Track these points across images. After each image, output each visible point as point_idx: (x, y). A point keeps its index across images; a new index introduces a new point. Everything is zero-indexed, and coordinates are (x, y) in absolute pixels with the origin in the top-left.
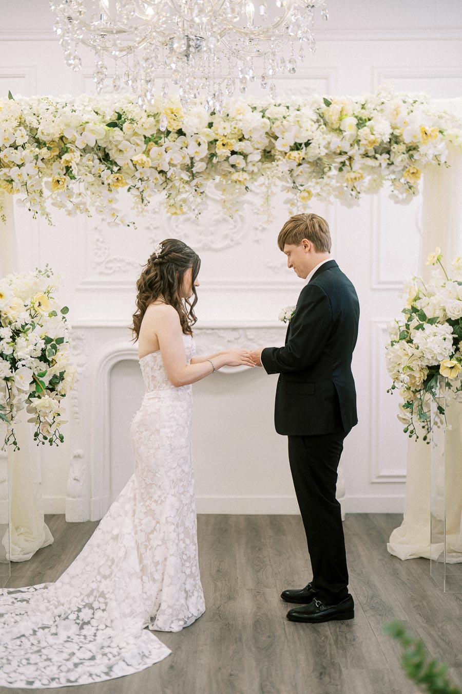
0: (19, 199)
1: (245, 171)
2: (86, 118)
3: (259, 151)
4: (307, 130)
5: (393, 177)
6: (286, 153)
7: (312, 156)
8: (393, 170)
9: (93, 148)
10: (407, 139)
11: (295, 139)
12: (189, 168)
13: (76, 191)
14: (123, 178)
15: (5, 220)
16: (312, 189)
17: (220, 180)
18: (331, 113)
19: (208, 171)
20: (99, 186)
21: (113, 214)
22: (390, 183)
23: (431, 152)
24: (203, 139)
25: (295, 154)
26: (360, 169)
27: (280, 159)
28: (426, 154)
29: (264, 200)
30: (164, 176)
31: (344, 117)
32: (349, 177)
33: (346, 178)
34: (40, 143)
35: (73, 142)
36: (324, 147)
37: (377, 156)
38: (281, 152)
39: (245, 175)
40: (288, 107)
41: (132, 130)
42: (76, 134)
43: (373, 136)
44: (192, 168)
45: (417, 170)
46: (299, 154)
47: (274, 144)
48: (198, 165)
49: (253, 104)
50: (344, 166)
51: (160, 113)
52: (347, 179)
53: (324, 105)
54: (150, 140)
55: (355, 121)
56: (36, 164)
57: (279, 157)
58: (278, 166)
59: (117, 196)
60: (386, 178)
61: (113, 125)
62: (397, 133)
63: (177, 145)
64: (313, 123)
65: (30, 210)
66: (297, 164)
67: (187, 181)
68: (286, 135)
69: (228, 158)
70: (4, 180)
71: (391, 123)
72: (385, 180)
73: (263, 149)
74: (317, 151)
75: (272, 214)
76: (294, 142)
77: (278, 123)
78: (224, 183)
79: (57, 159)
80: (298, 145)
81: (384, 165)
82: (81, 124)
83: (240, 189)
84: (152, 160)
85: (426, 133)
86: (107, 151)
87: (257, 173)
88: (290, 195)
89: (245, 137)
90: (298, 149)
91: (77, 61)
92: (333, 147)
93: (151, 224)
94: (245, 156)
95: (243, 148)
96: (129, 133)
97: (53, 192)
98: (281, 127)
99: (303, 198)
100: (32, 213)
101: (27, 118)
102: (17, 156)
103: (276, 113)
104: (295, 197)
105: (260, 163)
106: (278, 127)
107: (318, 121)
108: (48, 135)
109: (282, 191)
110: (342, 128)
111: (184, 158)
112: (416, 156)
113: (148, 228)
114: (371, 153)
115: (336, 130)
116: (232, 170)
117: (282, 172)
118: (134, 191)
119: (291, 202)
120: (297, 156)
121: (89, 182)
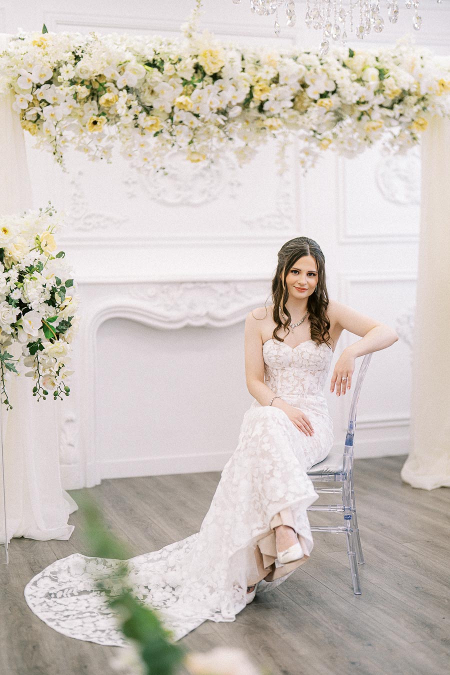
2: (123, 58)
6: (315, 101)
8: (401, 122)
9: (132, 88)
10: (423, 91)
11: (324, 87)
18: (354, 64)
20: (132, 128)
21: (146, 159)
25: (325, 101)
26: (380, 118)
31: (366, 67)
32: (369, 126)
33: (365, 127)
35: (111, 81)
38: (311, 99)
39: (280, 122)
41: (172, 71)
42: (115, 73)
43: (396, 86)
44: (228, 113)
45: (425, 122)
46: (328, 101)
47: (303, 93)
48: (234, 109)
50: (363, 115)
52: (368, 128)
53: (346, 56)
54: (188, 82)
55: (377, 73)
57: (311, 104)
59: (147, 140)
61: (151, 65)
63: (214, 89)
65: (54, 154)
66: (325, 111)
68: (318, 82)
69: (263, 103)
76: (324, 90)
77: (312, 70)
79: (88, 100)
80: (326, 92)
81: (396, 116)
82: (122, 62)
84: (194, 103)
85: (443, 85)
89: (281, 81)
90: (326, 97)
94: (279, 102)
96: (168, 74)
98: (314, 74)
100: (56, 157)
103: (309, 61)
105: (291, 110)
106: (310, 74)
108: (87, 73)
110: (364, 79)
111: (221, 102)
112: (429, 107)
113: (127, 183)
114: (390, 104)
115: (359, 80)
116: (262, 116)
120: (329, 104)
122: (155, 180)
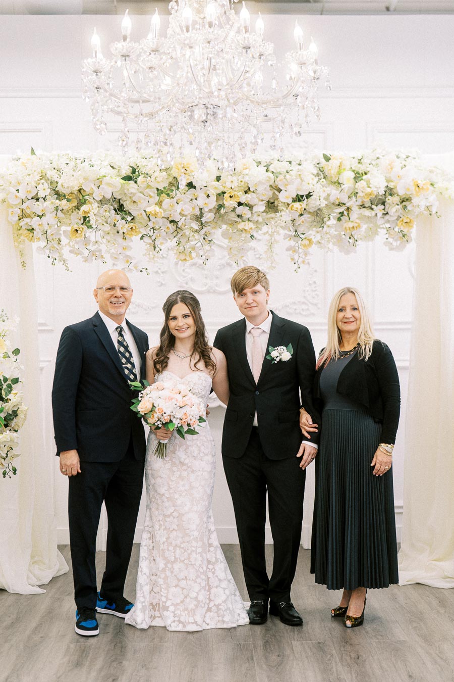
0: (40, 247)
1: (251, 221)
2: (102, 173)
3: (264, 202)
4: (308, 184)
5: (388, 225)
6: (288, 204)
7: (313, 207)
8: (388, 219)
9: (109, 200)
10: (401, 192)
11: (296, 191)
12: (199, 218)
13: (93, 239)
14: (137, 227)
15: (25, 266)
16: (312, 237)
17: (227, 229)
18: (329, 169)
19: (215, 220)
20: (114, 234)
21: (127, 261)
22: (385, 231)
23: (423, 204)
24: (213, 191)
25: (297, 205)
26: (358, 218)
27: (283, 209)
28: (419, 205)
29: (267, 247)
30: (175, 225)
31: (342, 171)
32: (347, 227)
33: (344, 227)
34: (59, 195)
35: (90, 194)
36: (324, 199)
37: (373, 207)
38: (284, 203)
39: (251, 225)
40: (290, 162)
41: (145, 183)
42: (93, 186)
43: (369, 188)
44: (201, 218)
45: (410, 220)
46: (301, 205)
47: (277, 196)
48: (207, 215)
49: (257, 159)
50: (342, 216)
51: (172, 167)
52: (346, 228)
53: (323, 160)
54: (162, 192)
55: (353, 175)
56: (56, 215)
57: (283, 208)
58: (281, 216)
59: (131, 244)
60: (382, 226)
61: (128, 178)
62: (391, 185)
63: (188, 198)
64: (313, 177)
65: (49, 257)
66: (299, 214)
67: (197, 230)
68: (289, 187)
69: (234, 209)
70: (26, 229)
71: (385, 176)
72: (381, 228)
73: (267, 200)
74: (318, 203)
75: (275, 260)
76: (296, 195)
77: (281, 177)
78: (231, 231)
79: (75, 210)
80: (299, 196)
81: (380, 215)
82: (99, 177)
83: (246, 237)
84: (165, 211)
85: (418, 186)
86: (122, 202)
87: (261, 223)
88: (292, 243)
89: (251, 189)
90: (300, 201)
91: (103, 125)
92: (332, 199)
93: (159, 269)
94: (251, 207)
95: (249, 199)
96: (142, 186)
97: (71, 240)
98: (285, 180)
99: (305, 246)
100: (51, 260)
101: (48, 172)
102: (39, 207)
103: (280, 168)
104: (297, 245)
105: (265, 214)
106: (280, 180)
107: (318, 175)
108: (68, 188)
109: (284, 239)
110: (339, 181)
111: (194, 209)
112: (409, 208)
113: (157, 272)
114: (368, 204)
115: (335, 183)
116: (238, 220)
117: (285, 222)
118: (146, 239)
119: (293, 249)
120: (299, 207)
121: (104, 232)
122: (184, 270)
